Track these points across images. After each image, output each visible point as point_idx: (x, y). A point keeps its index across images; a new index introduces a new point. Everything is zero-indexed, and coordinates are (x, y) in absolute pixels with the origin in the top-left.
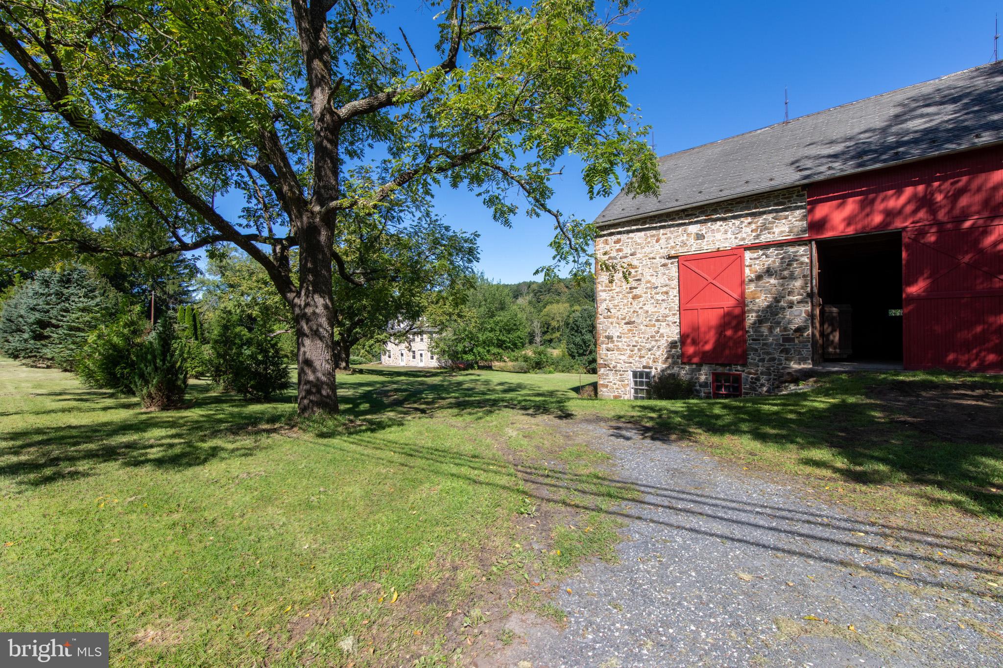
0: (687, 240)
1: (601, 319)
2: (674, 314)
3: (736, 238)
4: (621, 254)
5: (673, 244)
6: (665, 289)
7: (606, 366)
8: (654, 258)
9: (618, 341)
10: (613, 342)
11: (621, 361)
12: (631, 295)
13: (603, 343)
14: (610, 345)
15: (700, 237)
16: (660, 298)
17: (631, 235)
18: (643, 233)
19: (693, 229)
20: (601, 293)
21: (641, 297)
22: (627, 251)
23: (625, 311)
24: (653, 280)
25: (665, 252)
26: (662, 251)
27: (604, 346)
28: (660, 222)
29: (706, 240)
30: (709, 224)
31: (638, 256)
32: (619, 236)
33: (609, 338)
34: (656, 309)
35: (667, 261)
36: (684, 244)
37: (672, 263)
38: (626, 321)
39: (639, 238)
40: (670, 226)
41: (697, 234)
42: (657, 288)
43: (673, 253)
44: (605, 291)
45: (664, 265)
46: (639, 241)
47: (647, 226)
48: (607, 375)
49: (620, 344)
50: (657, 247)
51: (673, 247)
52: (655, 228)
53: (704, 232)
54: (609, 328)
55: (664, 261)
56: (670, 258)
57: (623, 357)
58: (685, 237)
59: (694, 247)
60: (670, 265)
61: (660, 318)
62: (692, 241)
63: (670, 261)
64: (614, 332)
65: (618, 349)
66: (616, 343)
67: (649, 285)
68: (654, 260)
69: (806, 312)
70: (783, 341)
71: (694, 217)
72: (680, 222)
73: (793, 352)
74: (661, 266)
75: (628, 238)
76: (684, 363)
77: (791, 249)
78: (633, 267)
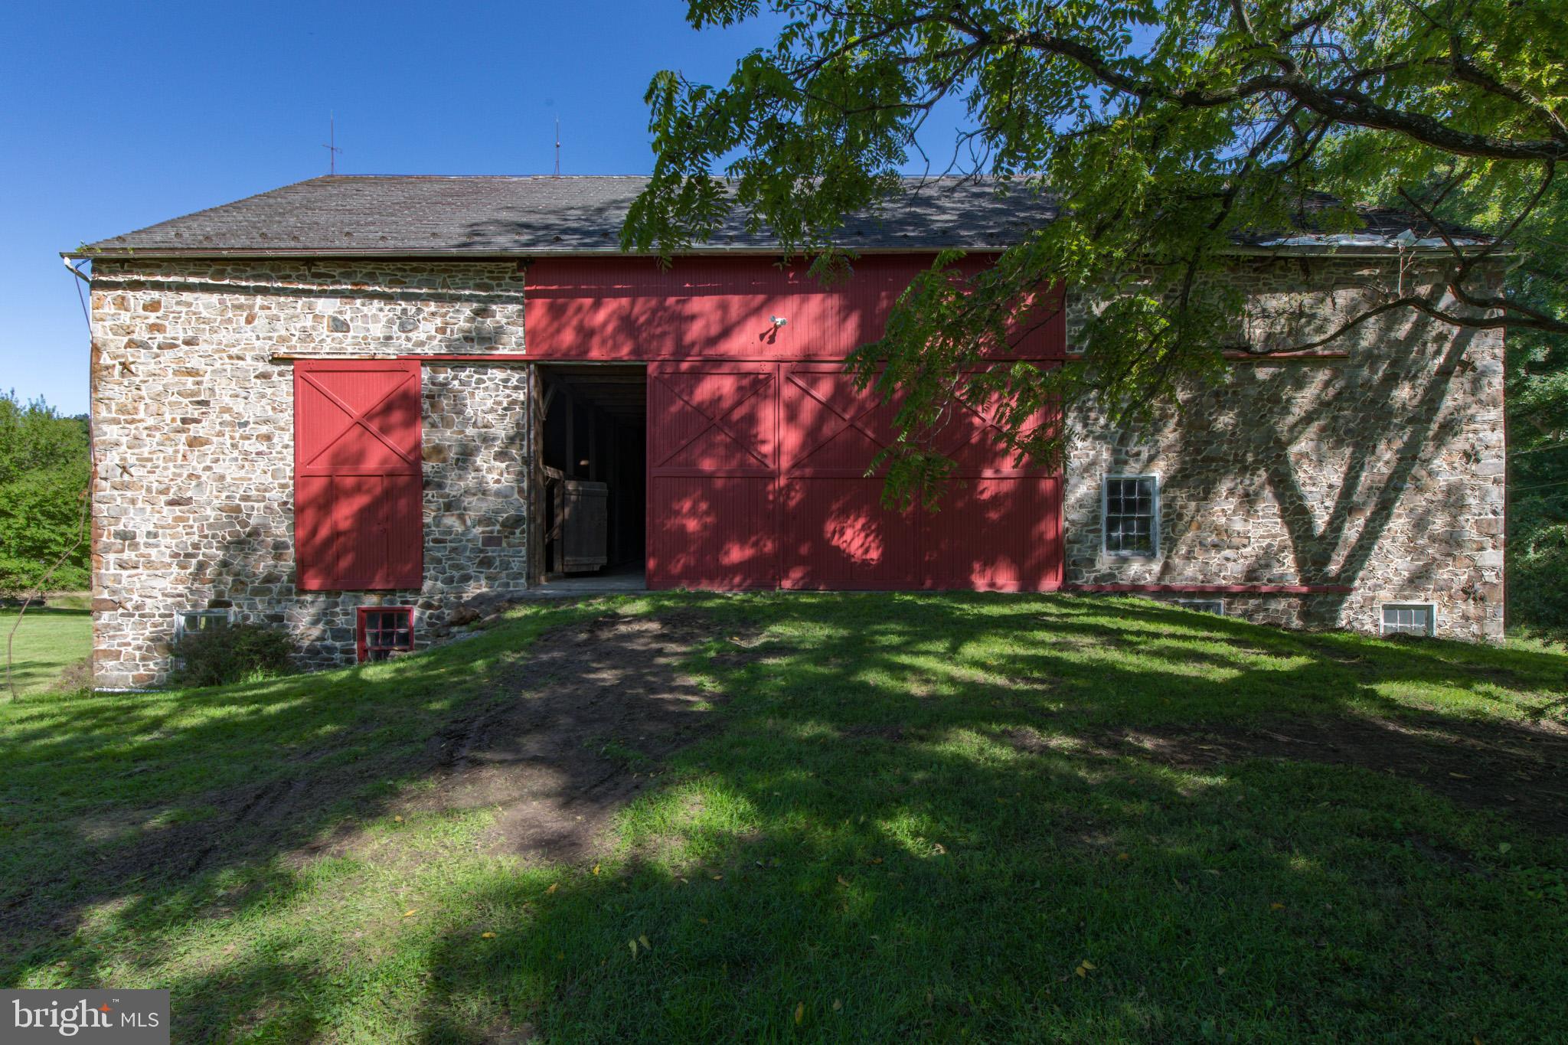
0: (314, 328)
1: (104, 489)
2: (283, 486)
3: (408, 339)
4: (160, 338)
5: (284, 333)
6: (264, 429)
7: (116, 605)
8: (239, 358)
9: (147, 545)
10: (135, 546)
11: (156, 593)
12: (183, 437)
13: (108, 549)
14: (128, 555)
15: (339, 326)
16: (252, 449)
17: (186, 296)
18: (215, 298)
19: (327, 307)
20: (105, 427)
21: (207, 442)
22: (176, 331)
23: (169, 473)
24: (239, 406)
25: (265, 347)
26: (258, 344)
27: (112, 557)
28: (257, 278)
29: (351, 333)
30: (358, 302)
31: (203, 347)
32: (155, 295)
33: (127, 537)
34: (242, 473)
35: (269, 368)
36: (307, 336)
37: (281, 374)
38: (171, 496)
39: (207, 306)
40: (279, 292)
41: (335, 319)
42: (246, 424)
43: (282, 351)
44: (116, 422)
45: (265, 376)
46: (205, 314)
47: (226, 282)
48: (119, 628)
49: (153, 552)
50: (248, 333)
51: (283, 340)
52: (245, 291)
53: (347, 317)
54: (126, 512)
55: (262, 367)
56: (276, 360)
57: (160, 583)
58: (308, 322)
59: (327, 345)
60: (275, 378)
61: (254, 493)
62: (323, 330)
63: (276, 369)
64: (140, 523)
65: (149, 564)
66: (143, 550)
67: (227, 417)
68: (241, 363)
69: (520, 491)
70: (484, 544)
71: (329, 280)
72: (301, 286)
73: (497, 563)
74: (256, 377)
75: (178, 303)
76: (303, 591)
77: (498, 374)
78: (192, 373)
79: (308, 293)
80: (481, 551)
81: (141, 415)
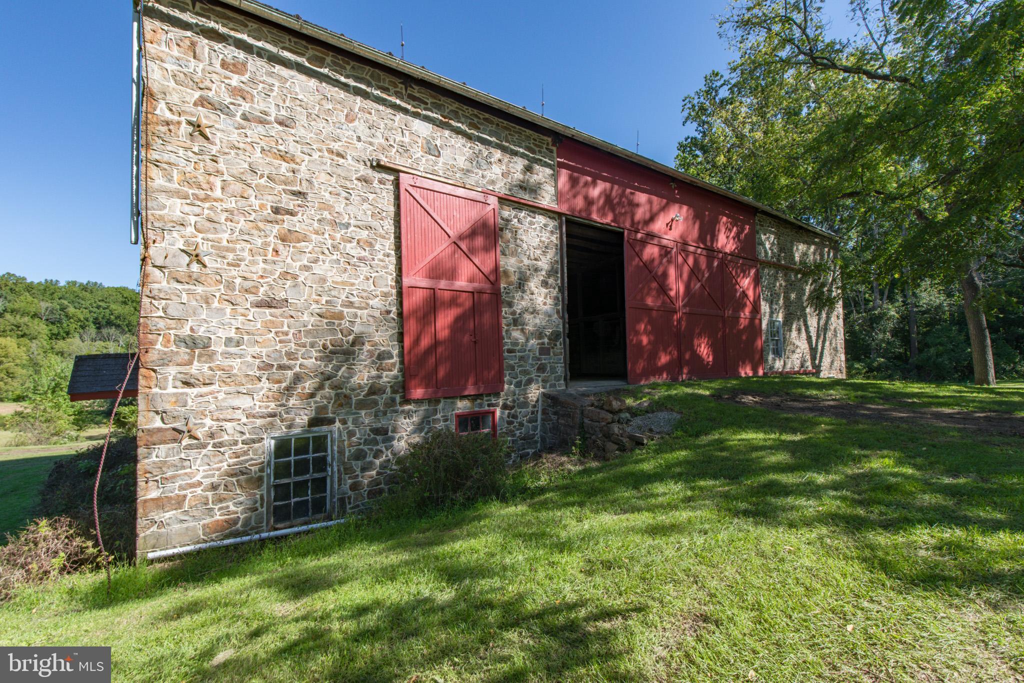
0: (410, 145)
1: (159, 280)
2: (386, 295)
3: (484, 177)
5: (383, 142)
6: (365, 235)
8: (340, 155)
9: (227, 355)
10: (208, 357)
11: (239, 414)
12: (276, 229)
13: (165, 360)
14: (197, 368)
15: (432, 149)
16: (354, 253)
18: (313, 83)
21: (305, 239)
22: (266, 105)
23: (258, 269)
24: (339, 206)
25: (369, 153)
26: (360, 145)
27: (172, 371)
29: (442, 160)
30: (447, 133)
31: (299, 132)
32: (239, 55)
33: (194, 344)
34: (345, 277)
35: (370, 172)
36: (404, 149)
37: (381, 182)
38: (260, 296)
39: (304, 89)
40: (378, 100)
41: (428, 142)
42: (347, 226)
43: (382, 159)
44: (181, 195)
45: (365, 180)
46: (301, 96)
48: (182, 465)
49: (236, 363)
50: (349, 131)
51: (382, 147)
52: (345, 87)
53: (438, 144)
54: (193, 312)
55: (364, 170)
57: (245, 402)
58: (406, 138)
59: (422, 165)
60: (376, 184)
61: (356, 299)
62: (419, 150)
63: (377, 175)
64: (215, 327)
65: (228, 377)
66: (219, 360)
67: (326, 214)
68: (341, 161)
69: (558, 312)
70: (540, 354)
71: (423, 106)
72: (398, 102)
73: (548, 369)
74: (358, 179)
75: (271, 74)
76: (406, 401)
77: (541, 219)
78: (284, 157)
79: (405, 111)
80: (539, 359)
81: (218, 193)
